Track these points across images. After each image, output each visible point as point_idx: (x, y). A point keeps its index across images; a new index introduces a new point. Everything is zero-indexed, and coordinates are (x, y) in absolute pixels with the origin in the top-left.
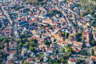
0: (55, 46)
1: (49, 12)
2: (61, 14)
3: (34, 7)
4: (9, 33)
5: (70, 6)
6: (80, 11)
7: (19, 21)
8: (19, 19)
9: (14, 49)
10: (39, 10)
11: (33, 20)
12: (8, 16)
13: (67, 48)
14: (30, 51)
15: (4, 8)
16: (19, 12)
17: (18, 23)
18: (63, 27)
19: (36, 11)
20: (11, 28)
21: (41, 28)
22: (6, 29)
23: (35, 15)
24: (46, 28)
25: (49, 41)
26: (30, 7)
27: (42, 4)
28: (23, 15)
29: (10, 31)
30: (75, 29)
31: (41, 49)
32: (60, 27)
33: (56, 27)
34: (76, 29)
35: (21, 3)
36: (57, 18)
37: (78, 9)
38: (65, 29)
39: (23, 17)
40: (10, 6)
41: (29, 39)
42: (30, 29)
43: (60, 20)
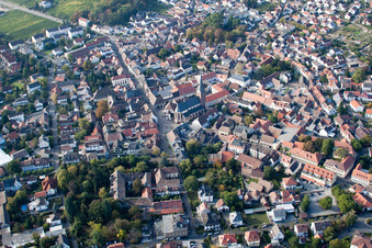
0: (299, 185)
1: (256, 65)
2: (293, 72)
3: (210, 50)
4: (150, 136)
5: (316, 46)
6: (345, 62)
7: (176, 94)
8: (175, 89)
9: (173, 197)
10: (227, 57)
11: (214, 91)
12: (140, 77)
13: (340, 194)
14: (224, 205)
15: (128, 53)
16: (171, 65)
17: (174, 102)
18: (309, 117)
19: (220, 61)
20: (154, 121)
21: (243, 121)
22: (142, 124)
23: (219, 76)
24: (258, 120)
25: (277, 168)
26: (201, 48)
27: (234, 39)
28: (183, 75)
29: (154, 131)
30: (346, 125)
31: (256, 198)
32: (300, 118)
33: (288, 116)
34: (349, 123)
35: (173, 34)
36: (284, 84)
37: (340, 57)
38: (316, 123)
39: (183, 79)
40: (142, 46)
41: (213, 158)
42: (212, 123)
43: (296, 93)
